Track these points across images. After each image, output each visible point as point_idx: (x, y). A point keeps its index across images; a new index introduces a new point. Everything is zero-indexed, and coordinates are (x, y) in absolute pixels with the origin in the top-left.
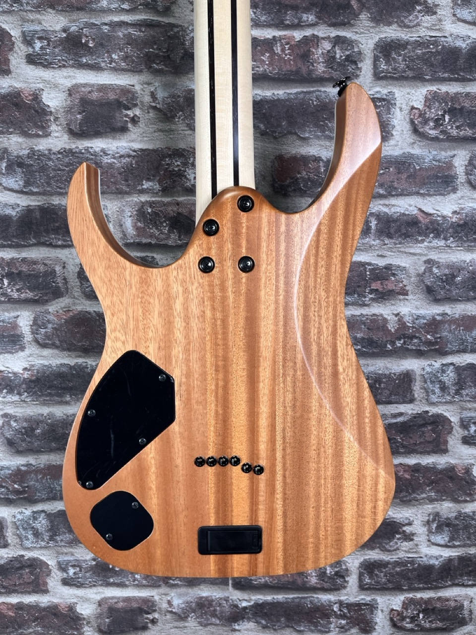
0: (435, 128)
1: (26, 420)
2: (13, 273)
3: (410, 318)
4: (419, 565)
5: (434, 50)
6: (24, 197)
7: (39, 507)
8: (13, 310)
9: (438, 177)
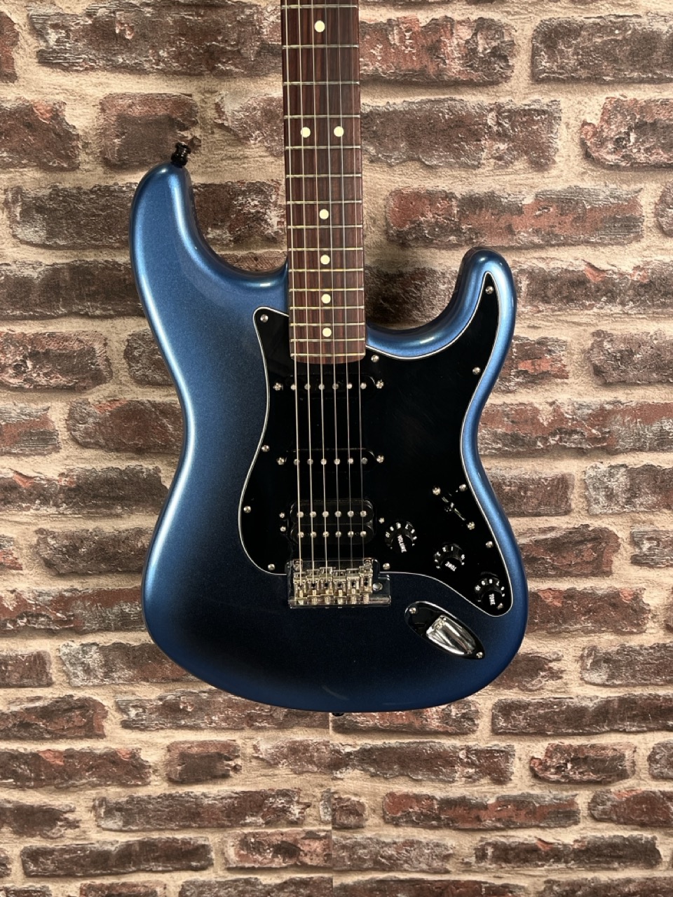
0: (615, 152)
1: (67, 537)
2: (38, 352)
3: (570, 407)
4: (568, 706)
5: (620, 38)
6: (48, 252)
7: (89, 639)
8: (42, 401)
9: (615, 220)
